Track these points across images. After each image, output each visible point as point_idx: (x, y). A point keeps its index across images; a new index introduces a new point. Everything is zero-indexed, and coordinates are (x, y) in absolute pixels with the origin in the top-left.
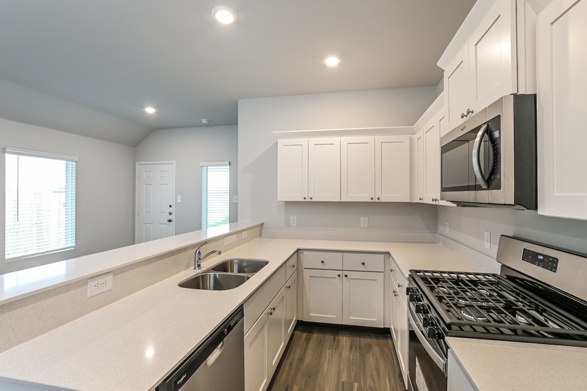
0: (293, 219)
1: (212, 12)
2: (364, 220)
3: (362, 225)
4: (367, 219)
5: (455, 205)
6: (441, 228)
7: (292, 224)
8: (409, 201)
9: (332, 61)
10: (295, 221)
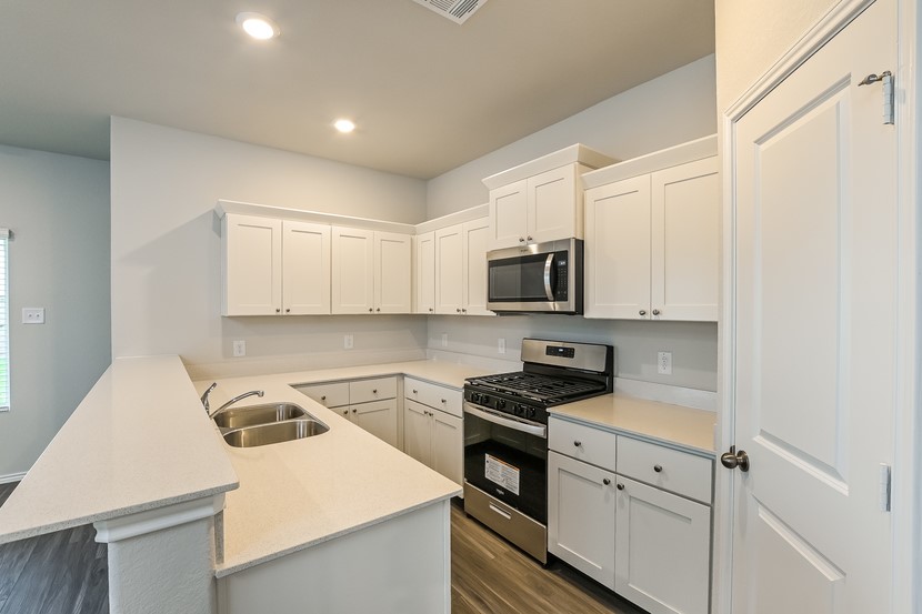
0: (239, 345)
1: (237, 19)
2: (348, 340)
3: (346, 346)
4: (352, 337)
5: (495, 314)
6: (432, 342)
7: (236, 354)
8: (409, 312)
9: (344, 126)
10: (243, 348)
